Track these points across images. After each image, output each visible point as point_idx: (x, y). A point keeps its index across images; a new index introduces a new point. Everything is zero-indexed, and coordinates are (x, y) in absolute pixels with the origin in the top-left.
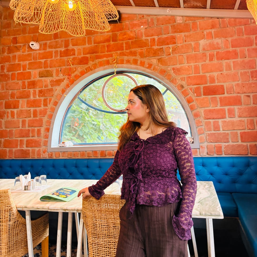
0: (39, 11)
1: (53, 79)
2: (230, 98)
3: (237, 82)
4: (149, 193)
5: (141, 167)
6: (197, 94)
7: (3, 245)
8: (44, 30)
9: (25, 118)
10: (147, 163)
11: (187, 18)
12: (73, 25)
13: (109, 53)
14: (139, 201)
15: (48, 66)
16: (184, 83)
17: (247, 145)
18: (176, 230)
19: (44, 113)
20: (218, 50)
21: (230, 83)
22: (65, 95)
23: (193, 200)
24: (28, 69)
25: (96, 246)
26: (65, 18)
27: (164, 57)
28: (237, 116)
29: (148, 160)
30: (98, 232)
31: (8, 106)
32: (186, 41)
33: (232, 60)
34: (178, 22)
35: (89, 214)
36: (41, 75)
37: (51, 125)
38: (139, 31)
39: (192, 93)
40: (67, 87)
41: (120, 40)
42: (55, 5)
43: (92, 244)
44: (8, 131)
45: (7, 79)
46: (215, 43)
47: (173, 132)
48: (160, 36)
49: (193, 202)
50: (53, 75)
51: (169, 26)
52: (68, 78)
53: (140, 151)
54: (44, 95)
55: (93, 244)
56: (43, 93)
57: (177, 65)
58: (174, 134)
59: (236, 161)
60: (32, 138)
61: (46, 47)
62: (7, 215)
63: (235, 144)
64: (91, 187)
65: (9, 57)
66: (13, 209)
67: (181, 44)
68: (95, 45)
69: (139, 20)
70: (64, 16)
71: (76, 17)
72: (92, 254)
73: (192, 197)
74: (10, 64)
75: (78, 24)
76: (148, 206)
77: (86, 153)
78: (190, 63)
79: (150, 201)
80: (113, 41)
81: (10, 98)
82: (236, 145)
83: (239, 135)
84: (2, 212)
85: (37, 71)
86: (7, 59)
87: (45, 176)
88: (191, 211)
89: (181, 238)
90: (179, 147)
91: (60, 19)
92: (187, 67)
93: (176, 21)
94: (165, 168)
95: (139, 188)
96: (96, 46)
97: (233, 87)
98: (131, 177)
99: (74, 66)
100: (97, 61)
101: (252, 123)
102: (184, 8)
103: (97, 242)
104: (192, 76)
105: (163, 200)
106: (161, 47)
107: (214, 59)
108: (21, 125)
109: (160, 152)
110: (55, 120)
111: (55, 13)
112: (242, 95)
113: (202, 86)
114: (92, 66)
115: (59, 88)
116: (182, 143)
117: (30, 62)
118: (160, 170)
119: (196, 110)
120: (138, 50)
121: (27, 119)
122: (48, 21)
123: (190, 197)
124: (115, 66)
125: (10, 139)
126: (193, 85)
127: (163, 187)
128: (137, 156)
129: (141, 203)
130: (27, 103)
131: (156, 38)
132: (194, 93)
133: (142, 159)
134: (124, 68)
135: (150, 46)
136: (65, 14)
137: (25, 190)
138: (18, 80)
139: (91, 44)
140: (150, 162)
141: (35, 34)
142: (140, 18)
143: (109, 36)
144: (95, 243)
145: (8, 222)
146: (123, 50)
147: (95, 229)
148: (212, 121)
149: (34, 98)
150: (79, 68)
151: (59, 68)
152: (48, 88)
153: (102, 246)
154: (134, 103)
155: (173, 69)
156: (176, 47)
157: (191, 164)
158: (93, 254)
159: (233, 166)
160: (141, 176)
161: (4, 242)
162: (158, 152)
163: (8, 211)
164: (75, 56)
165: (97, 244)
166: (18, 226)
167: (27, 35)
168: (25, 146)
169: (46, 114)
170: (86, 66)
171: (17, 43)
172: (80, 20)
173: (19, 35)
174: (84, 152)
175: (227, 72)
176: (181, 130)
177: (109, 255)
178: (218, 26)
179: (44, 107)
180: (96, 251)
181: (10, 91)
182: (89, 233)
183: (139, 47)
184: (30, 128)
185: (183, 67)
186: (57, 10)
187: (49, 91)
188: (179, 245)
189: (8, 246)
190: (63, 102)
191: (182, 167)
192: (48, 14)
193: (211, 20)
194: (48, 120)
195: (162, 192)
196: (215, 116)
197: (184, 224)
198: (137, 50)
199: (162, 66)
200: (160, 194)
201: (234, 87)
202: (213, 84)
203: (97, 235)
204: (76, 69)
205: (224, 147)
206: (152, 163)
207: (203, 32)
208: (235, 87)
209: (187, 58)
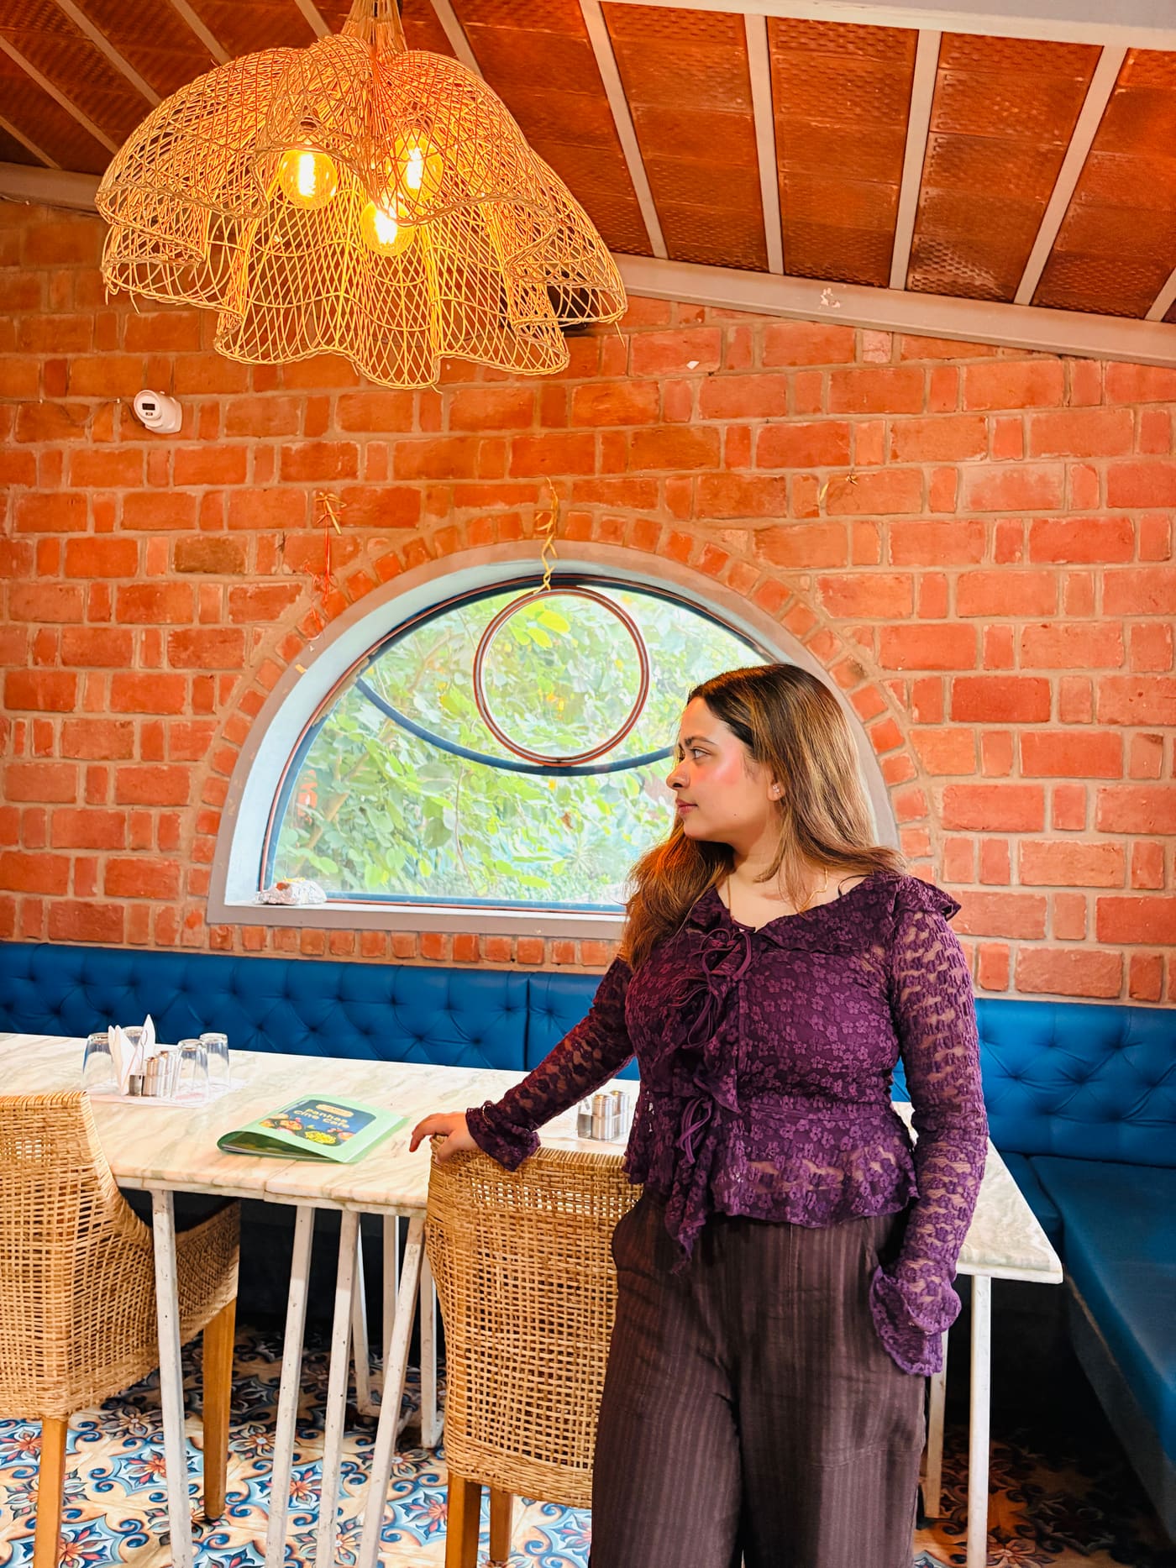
0: (226, 243)
1: (244, 586)
2: (1071, 739)
3: (1110, 673)
4: (766, 1168)
5: (734, 1053)
6: (921, 714)
7: (49, 1336)
8: (239, 343)
9: (105, 758)
10: (763, 1040)
11: (915, 344)
12: (380, 327)
13: (522, 481)
14: (726, 1200)
15: (221, 521)
16: (868, 656)
17: (1122, 955)
18: (887, 1332)
19: (195, 741)
20: (1041, 514)
21: (1078, 672)
22: (299, 667)
23: (964, 1205)
24: (124, 526)
25: (482, 1362)
26: (347, 292)
27: (789, 522)
28: (1091, 827)
29: (771, 1025)
30: (499, 1306)
31: (20, 696)
32: (895, 456)
33: (1101, 567)
34: (869, 357)
35: (462, 1226)
36: (187, 561)
37: (229, 800)
38: (678, 383)
39: (898, 703)
40: (310, 630)
41: (580, 421)
42: (302, 217)
43: (468, 1354)
44: (21, 812)
45: (14, 564)
46: (1032, 479)
47: (893, 902)
48: (775, 420)
49: (965, 1214)
50: (242, 564)
51: (825, 372)
52: (318, 588)
53: (732, 980)
54: (199, 658)
55: (472, 1356)
56: (192, 648)
57: (843, 566)
58: (896, 908)
59: (1063, 1020)
60: (135, 856)
61: (216, 423)
62: (70, 1206)
63: (1068, 946)
64: (477, 1111)
65: (29, 459)
66: (100, 1182)
67: (875, 469)
68: (459, 433)
69: (679, 331)
70: (345, 278)
71: (396, 291)
72: (461, 1397)
73: (962, 1195)
74: (34, 494)
75: (404, 325)
76: (764, 1224)
77: (388, 939)
78: (908, 563)
79: (773, 1200)
80: (544, 424)
81: (30, 658)
82: (1071, 952)
83: (1092, 910)
84: (50, 1196)
85: (168, 539)
86: (20, 470)
87: (221, 1039)
88: (952, 1255)
89: (905, 1366)
90: (916, 973)
91: (324, 295)
92: (889, 579)
93: (858, 353)
94: (846, 1067)
95: (722, 1141)
96: (462, 440)
97: (1091, 694)
98: (688, 1091)
99: (350, 531)
100: (463, 515)
101: (1155, 860)
102: (906, 289)
103: (490, 1345)
104: (908, 627)
105: (832, 1197)
106: (777, 473)
107: (1018, 554)
108: (81, 793)
109: (827, 990)
110: (249, 781)
111: (300, 258)
112: (1129, 735)
113: (949, 678)
114: (433, 541)
115: (270, 630)
116: (931, 956)
117: (132, 490)
118: (823, 1072)
119: (910, 785)
120: (666, 478)
121: (112, 767)
122: (259, 299)
123: (954, 1192)
124: (549, 548)
125: (30, 852)
126: (909, 669)
127: (832, 1142)
128: (720, 1002)
129: (735, 1211)
130: (114, 692)
131: (756, 425)
132: (909, 707)
133: (742, 1019)
134: (592, 559)
135: (723, 465)
136: (351, 270)
137: (132, 1093)
138: (68, 575)
139: (438, 428)
140: (778, 1032)
141: (159, 354)
142: (687, 321)
143: (527, 394)
144: (479, 1349)
145: (76, 1241)
146: (591, 470)
147: (482, 1292)
148: (977, 838)
149: (150, 671)
150: (373, 541)
151: (274, 536)
152: (217, 627)
153: (511, 1364)
154: (709, 757)
155: (825, 585)
156: (848, 479)
157: (967, 1048)
158: (470, 1394)
159: (1051, 1041)
160: (734, 1092)
161: (54, 1324)
162: (819, 991)
163: (75, 1192)
164: (356, 482)
165: (490, 1356)
166: (116, 1255)
167: (118, 353)
168: (99, 888)
169: (204, 748)
170: (407, 536)
171: (65, 391)
172: (418, 307)
173: (79, 350)
174: (381, 935)
175: (1070, 618)
176: (931, 893)
177: (540, 1402)
178: (1057, 395)
179: (196, 713)
180: (482, 1385)
181: (33, 629)
182: (456, 1308)
183: (670, 464)
184: (126, 810)
185: (870, 578)
186: (308, 246)
187: (223, 642)
188: (894, 1395)
189: (72, 1341)
190: (289, 698)
191: (925, 1060)
192: (264, 259)
193: (1026, 364)
194: (214, 779)
195: (829, 1164)
196: (993, 819)
197: (920, 1307)
198: (658, 479)
199: (771, 564)
200: (819, 1172)
201: (1098, 694)
202: (1000, 673)
203: (493, 1318)
204: (356, 545)
205: (1020, 958)
206: (788, 1038)
207: (982, 420)
208: (1102, 691)
209: (896, 538)
